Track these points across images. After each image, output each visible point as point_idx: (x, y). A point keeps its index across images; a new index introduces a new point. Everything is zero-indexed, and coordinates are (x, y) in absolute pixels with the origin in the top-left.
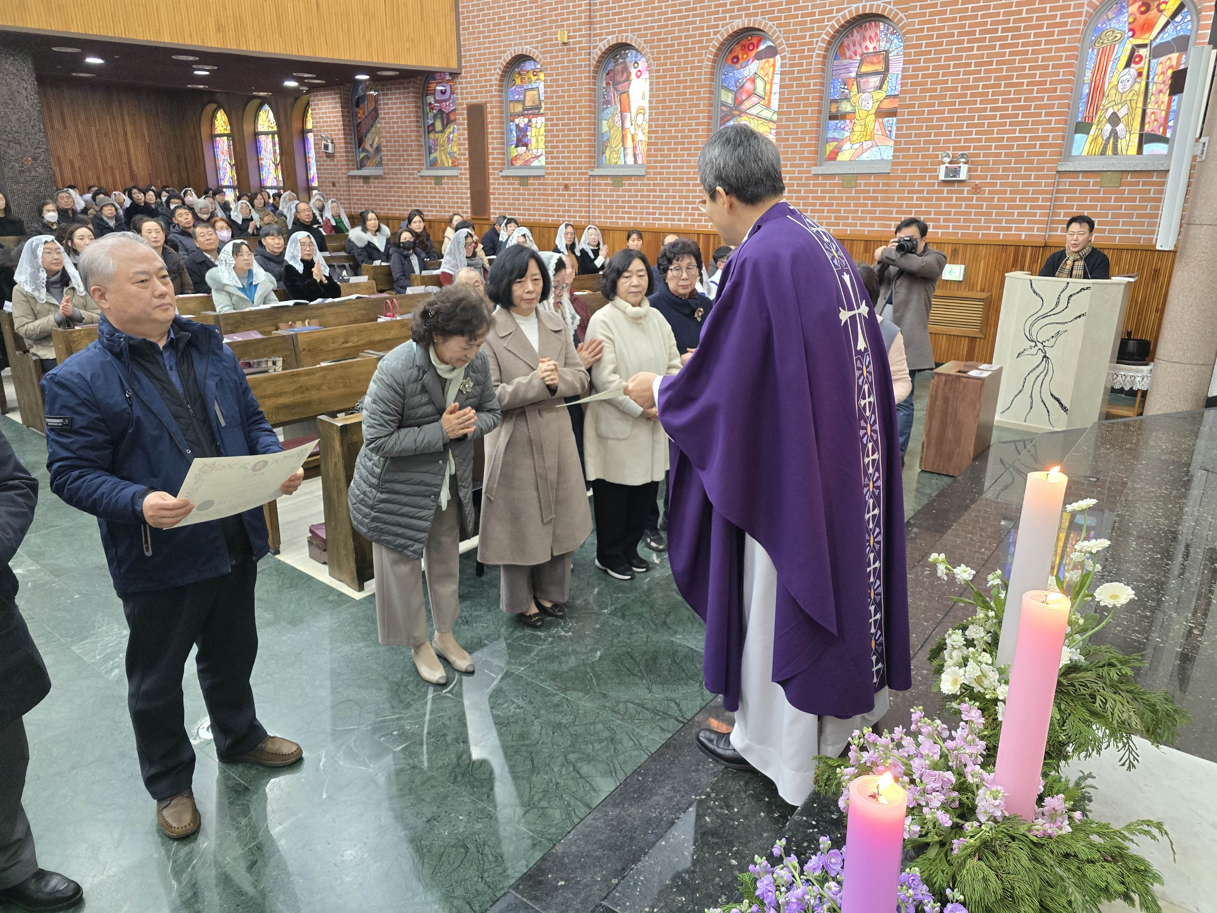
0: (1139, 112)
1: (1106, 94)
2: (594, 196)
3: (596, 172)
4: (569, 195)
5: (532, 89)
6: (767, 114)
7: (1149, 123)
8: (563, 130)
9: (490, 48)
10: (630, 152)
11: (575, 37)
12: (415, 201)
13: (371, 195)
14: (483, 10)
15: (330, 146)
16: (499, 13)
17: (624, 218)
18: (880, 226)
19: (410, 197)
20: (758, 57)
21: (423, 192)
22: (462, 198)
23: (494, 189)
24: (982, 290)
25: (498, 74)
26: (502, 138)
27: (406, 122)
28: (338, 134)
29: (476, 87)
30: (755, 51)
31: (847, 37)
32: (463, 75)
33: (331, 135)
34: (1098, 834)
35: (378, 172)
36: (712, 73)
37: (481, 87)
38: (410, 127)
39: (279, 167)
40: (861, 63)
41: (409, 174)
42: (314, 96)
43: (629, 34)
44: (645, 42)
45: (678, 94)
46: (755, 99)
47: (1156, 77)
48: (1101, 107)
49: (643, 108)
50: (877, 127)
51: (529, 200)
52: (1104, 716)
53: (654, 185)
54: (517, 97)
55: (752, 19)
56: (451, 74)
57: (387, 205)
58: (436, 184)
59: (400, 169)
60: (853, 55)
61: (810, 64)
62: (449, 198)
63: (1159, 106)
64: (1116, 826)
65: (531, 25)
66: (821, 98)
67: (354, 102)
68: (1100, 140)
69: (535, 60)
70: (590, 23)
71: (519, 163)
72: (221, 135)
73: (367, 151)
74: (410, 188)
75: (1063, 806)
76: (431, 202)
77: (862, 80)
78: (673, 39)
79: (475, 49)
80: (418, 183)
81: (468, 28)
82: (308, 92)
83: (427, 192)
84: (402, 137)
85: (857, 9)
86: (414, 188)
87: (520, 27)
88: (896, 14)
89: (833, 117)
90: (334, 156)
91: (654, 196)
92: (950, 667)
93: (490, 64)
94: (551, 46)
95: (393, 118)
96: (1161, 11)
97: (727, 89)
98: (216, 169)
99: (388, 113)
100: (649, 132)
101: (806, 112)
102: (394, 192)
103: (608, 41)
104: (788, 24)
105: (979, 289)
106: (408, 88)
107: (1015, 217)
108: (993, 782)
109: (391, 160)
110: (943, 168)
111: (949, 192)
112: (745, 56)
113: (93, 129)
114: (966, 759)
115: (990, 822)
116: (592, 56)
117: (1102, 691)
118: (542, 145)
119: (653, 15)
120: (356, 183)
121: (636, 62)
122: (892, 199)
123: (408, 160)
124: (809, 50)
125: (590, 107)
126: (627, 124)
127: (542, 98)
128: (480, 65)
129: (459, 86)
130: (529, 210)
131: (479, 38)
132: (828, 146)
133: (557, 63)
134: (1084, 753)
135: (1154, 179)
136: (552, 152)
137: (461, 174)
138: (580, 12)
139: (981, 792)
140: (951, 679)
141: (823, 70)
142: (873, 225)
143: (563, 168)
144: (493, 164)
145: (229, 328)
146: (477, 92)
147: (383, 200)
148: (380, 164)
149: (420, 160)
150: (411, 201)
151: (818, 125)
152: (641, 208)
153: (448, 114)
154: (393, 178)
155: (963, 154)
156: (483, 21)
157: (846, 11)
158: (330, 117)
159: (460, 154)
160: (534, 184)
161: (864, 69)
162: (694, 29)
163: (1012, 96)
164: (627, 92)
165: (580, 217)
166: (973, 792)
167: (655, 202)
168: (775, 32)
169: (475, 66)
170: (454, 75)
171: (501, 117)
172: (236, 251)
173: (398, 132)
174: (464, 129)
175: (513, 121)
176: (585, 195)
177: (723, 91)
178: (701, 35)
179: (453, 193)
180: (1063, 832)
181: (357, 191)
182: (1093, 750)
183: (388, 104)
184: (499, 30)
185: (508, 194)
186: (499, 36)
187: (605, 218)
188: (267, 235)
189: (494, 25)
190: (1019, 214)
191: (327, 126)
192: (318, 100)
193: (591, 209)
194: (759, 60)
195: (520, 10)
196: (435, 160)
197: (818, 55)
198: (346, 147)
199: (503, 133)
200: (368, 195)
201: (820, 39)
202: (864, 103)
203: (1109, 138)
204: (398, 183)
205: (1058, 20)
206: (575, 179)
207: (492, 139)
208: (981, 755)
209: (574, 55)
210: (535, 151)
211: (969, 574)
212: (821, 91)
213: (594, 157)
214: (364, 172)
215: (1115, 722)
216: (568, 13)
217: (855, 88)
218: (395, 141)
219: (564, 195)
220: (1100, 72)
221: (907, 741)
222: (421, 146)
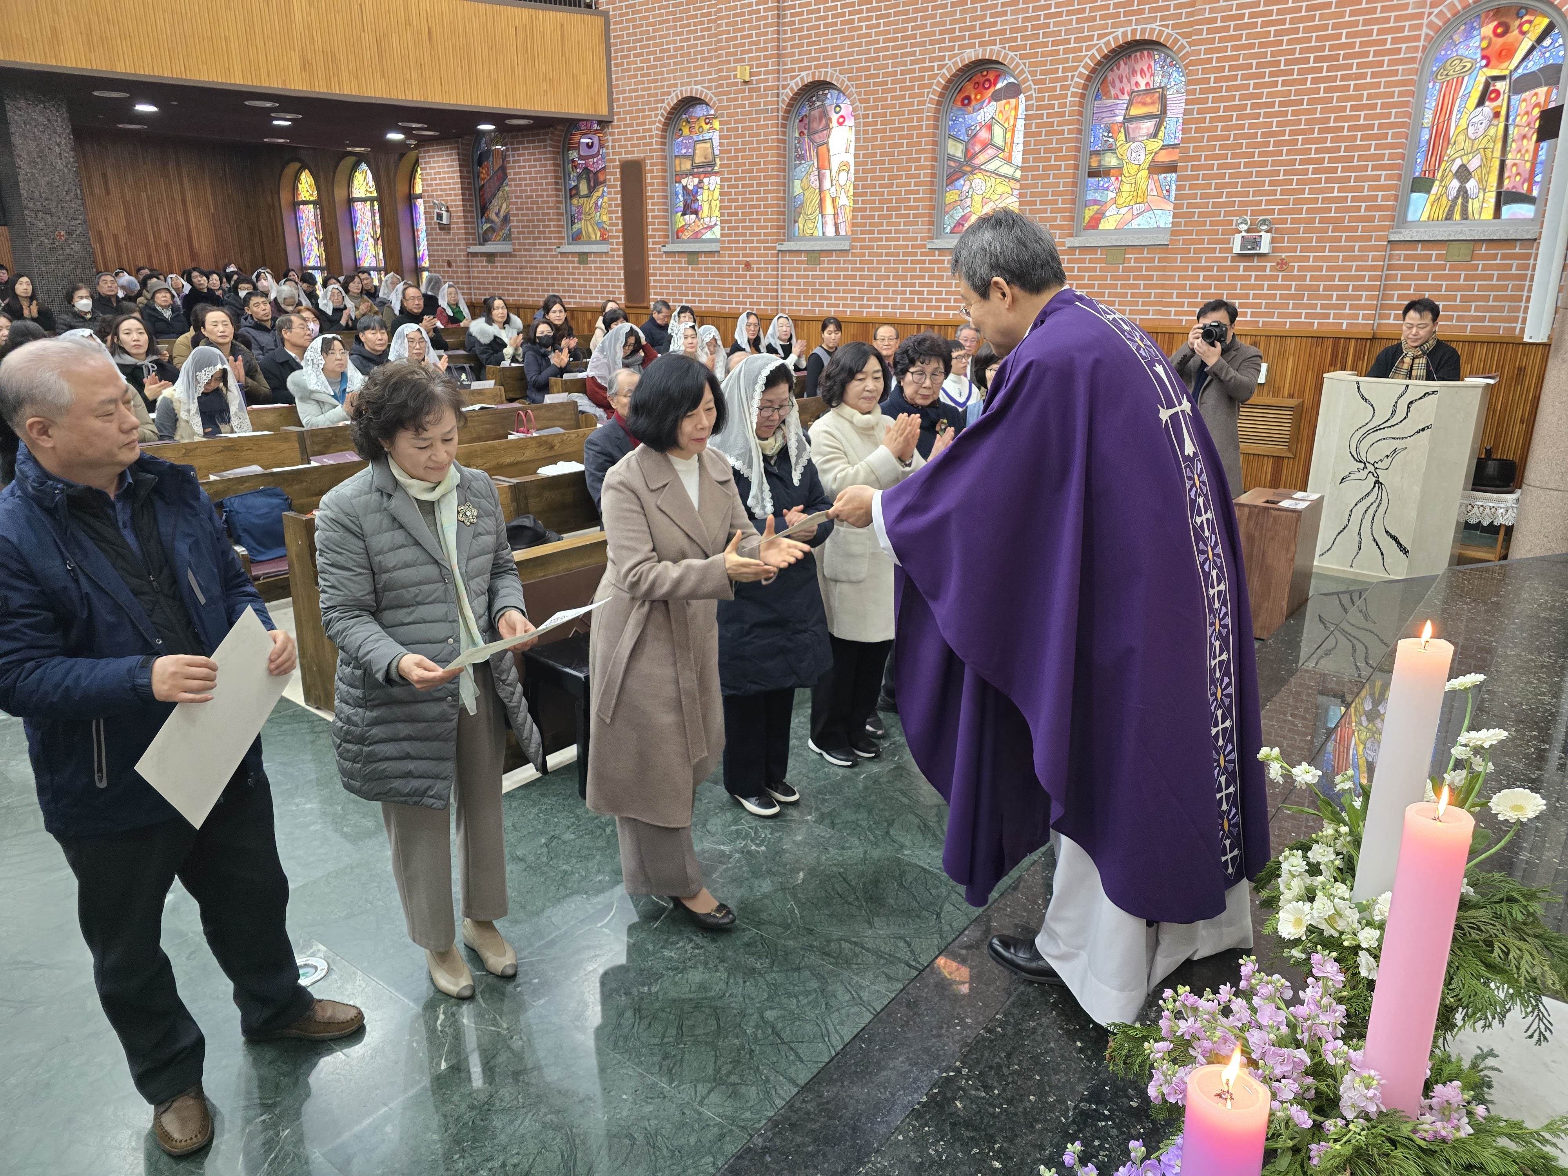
0: (1496, 164)
1: (1452, 141)
2: (783, 276)
3: (788, 246)
4: (751, 276)
5: (704, 141)
6: (1007, 170)
7: (1509, 177)
8: (744, 193)
9: (650, 89)
10: (830, 220)
11: (759, 74)
12: (553, 285)
13: (496, 278)
14: (641, 40)
15: (445, 215)
16: (662, 44)
17: (822, 305)
18: (1156, 313)
19: (547, 279)
20: (996, 97)
21: (563, 274)
22: (613, 280)
23: (654, 268)
24: (1291, 396)
25: (660, 121)
26: (665, 204)
27: (541, 184)
28: (455, 200)
29: (632, 139)
30: (992, 90)
31: (1112, 70)
32: (615, 123)
33: (446, 201)
34: (1509, 1136)
35: (506, 248)
36: (936, 119)
37: (638, 138)
38: (547, 190)
39: (380, 242)
40: (1130, 103)
41: (546, 250)
42: (425, 152)
43: (829, 70)
44: (849, 79)
45: (891, 146)
46: (991, 151)
47: (1518, 118)
48: (1446, 158)
49: (847, 164)
50: (1152, 186)
51: (699, 282)
52: (1506, 971)
53: (861, 262)
54: (684, 151)
55: (989, 48)
56: (599, 123)
57: (517, 290)
58: (580, 262)
59: (535, 244)
60: (1119, 94)
61: (1064, 105)
62: (596, 280)
63: (1523, 156)
64: (1531, 1125)
65: (702, 60)
66: (1078, 150)
67: (476, 158)
68: (1444, 200)
69: (707, 104)
70: (779, 56)
71: (687, 235)
72: (306, 203)
73: (493, 222)
74: (546, 268)
75: (1460, 1098)
76: (574, 286)
77: (1131, 126)
78: (885, 75)
79: (630, 91)
80: (557, 262)
81: (622, 64)
82: (416, 147)
83: (568, 274)
84: (537, 203)
85: (1125, 34)
86: (552, 268)
87: (689, 62)
88: (1176, 41)
89: (1093, 174)
90: (449, 229)
91: (861, 277)
92: (1290, 902)
93: (650, 110)
94: (728, 85)
95: (525, 179)
96: (1524, 33)
97: (956, 139)
98: (300, 246)
99: (520, 173)
100: (855, 195)
101: (1059, 167)
102: (527, 273)
103: (802, 79)
104: (1036, 55)
105: (1286, 394)
106: (544, 140)
107: (1334, 301)
108: (1365, 1066)
109: (523, 233)
110: (1238, 238)
111: (1246, 269)
112: (979, 97)
113: (144, 195)
114: (1323, 1031)
115: (1361, 1120)
116: (780, 99)
117: (1500, 935)
118: (717, 213)
119: (860, 45)
120: (478, 262)
121: (838, 106)
122: (1172, 278)
123: (544, 232)
124: (1063, 88)
125: (778, 162)
126: (827, 184)
127: (717, 152)
128: (638, 111)
129: (610, 138)
130: (700, 295)
131: (636, 76)
132: (1087, 211)
133: (736, 107)
134: (1482, 1023)
135: (1517, 250)
136: (730, 222)
137: (612, 249)
138: (766, 42)
139: (1347, 1078)
140: (1292, 919)
141: (1080, 114)
142: (1147, 313)
143: (744, 242)
144: (654, 236)
145: (316, 448)
146: (632, 146)
147: (513, 284)
148: (508, 238)
149: (560, 232)
150: (548, 285)
151: (1075, 184)
152: (844, 292)
153: (596, 174)
154: (525, 256)
155: (1264, 220)
156: (641, 54)
157: (1110, 37)
158: (444, 178)
159: (611, 225)
160: (706, 262)
161: (1134, 112)
162: (913, 62)
163: (1328, 145)
164: (827, 143)
165: (765, 304)
166: (1335, 1079)
167: (862, 284)
168: (1018, 65)
169: (631, 112)
170: (604, 123)
171: (664, 177)
172: (326, 348)
173: (532, 197)
174: (615, 193)
175: (680, 182)
176: (772, 276)
177: (950, 142)
178: (921, 70)
179: (602, 274)
180: (1462, 1134)
181: (479, 272)
182: (1494, 1018)
183: (519, 161)
184: (662, 66)
185: (673, 275)
186: (662, 73)
187: (798, 305)
188: (367, 328)
189: (655, 60)
190: (1339, 298)
191: (441, 190)
192: (430, 157)
193: (780, 294)
194: (996, 101)
195: (689, 40)
196: (579, 232)
197: (1074, 95)
198: (465, 217)
199: (666, 197)
200: (493, 278)
201: (1076, 73)
202: (1134, 155)
203: (1456, 198)
204: (531, 262)
205: (1388, 46)
206: (758, 255)
207: (653, 204)
208: (1342, 1024)
209: (758, 97)
210: (707, 220)
211: (1313, 776)
212: (1078, 140)
213: (783, 227)
214: (488, 248)
215: (1522, 979)
216: (750, 44)
217: (1122, 136)
218: (528, 209)
219: (745, 276)
220: (1444, 111)
221: (1238, 1004)
222: (562, 214)
